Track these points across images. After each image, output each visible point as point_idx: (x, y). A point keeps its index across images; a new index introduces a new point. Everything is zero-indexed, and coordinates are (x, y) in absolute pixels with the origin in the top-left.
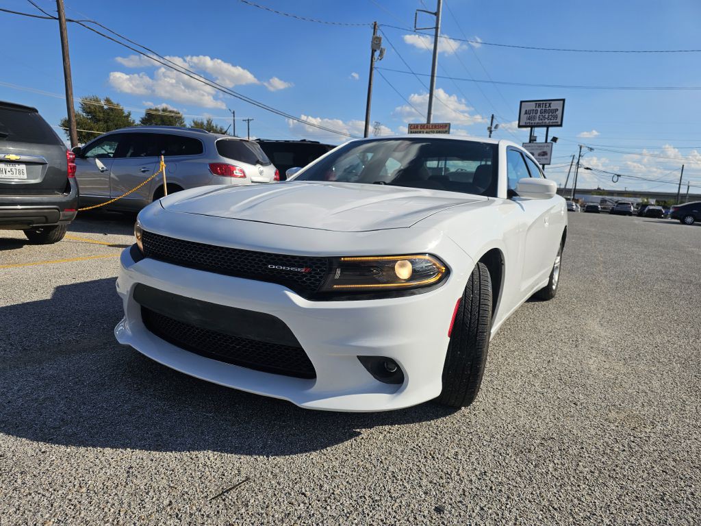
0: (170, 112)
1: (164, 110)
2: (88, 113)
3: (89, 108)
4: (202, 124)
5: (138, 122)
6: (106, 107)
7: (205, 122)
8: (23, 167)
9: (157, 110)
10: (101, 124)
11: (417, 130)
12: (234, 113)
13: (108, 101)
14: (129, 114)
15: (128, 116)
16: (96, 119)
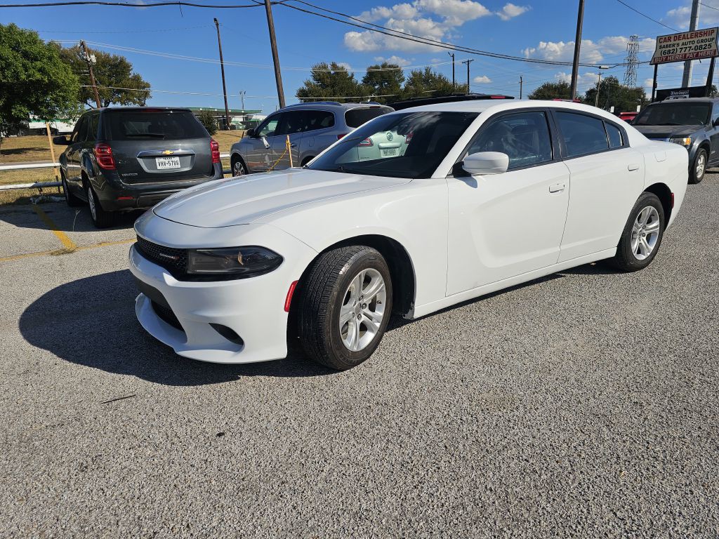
0: (390, 66)
1: (384, 66)
2: (318, 80)
3: (319, 75)
4: (421, 73)
5: (360, 82)
6: (332, 72)
7: (424, 72)
8: (177, 159)
9: (377, 67)
10: (329, 89)
11: (669, 43)
12: (453, 56)
13: (334, 66)
14: (353, 75)
15: (352, 78)
16: (324, 86)
